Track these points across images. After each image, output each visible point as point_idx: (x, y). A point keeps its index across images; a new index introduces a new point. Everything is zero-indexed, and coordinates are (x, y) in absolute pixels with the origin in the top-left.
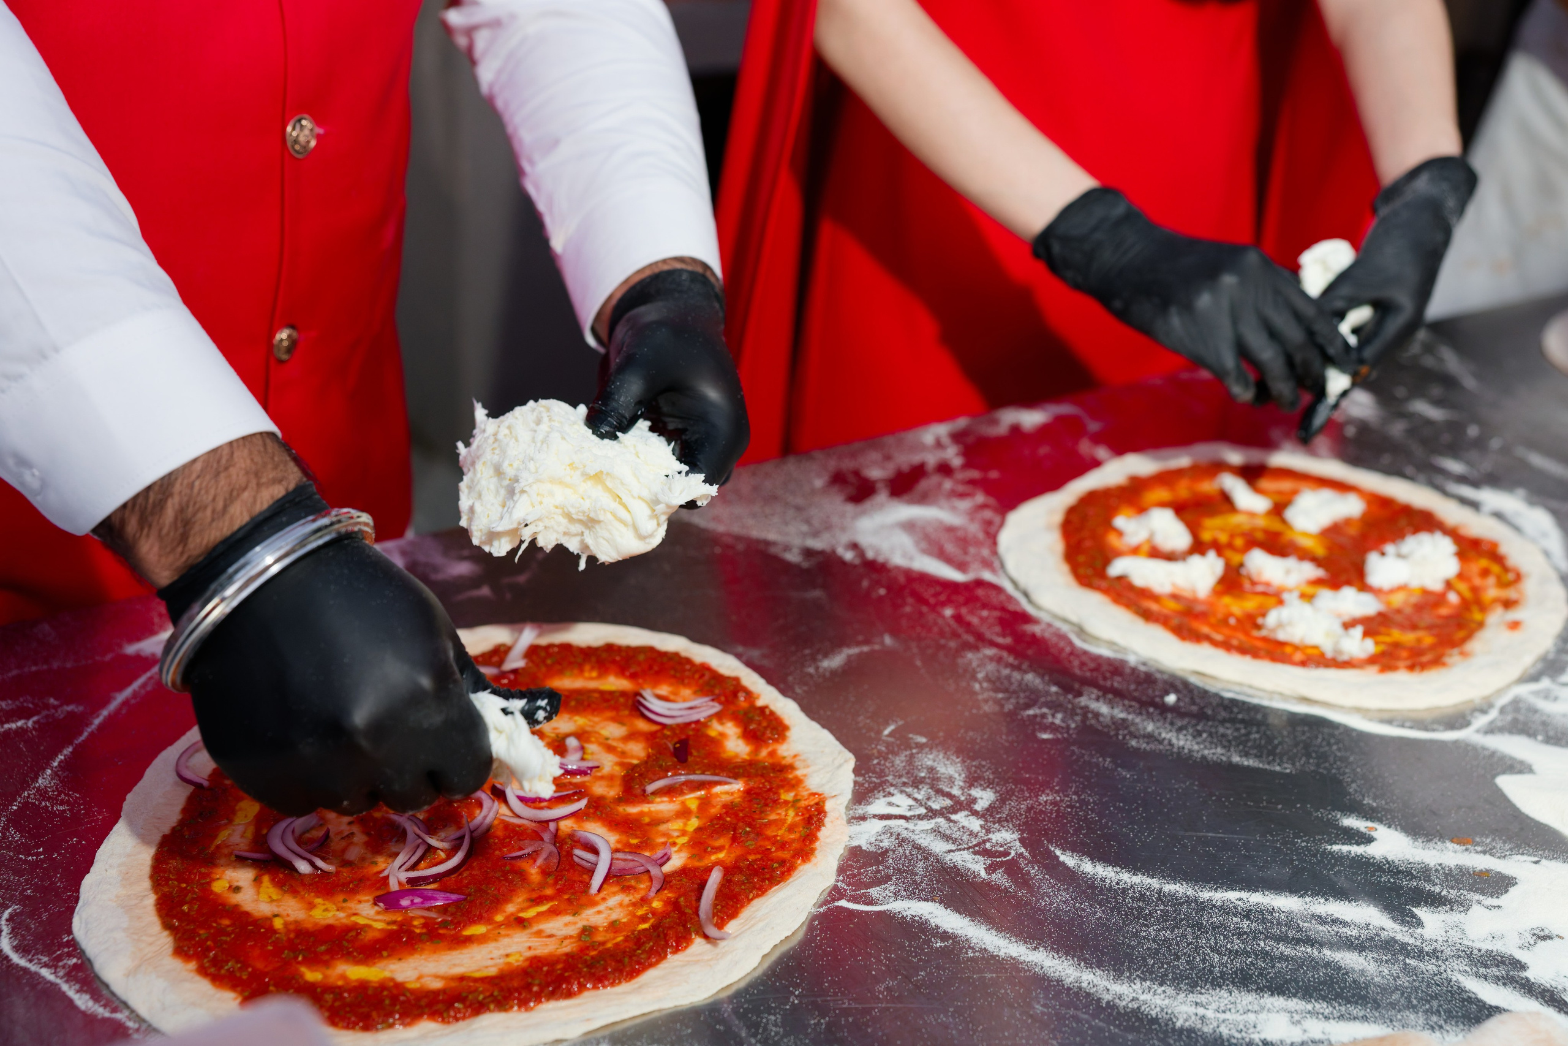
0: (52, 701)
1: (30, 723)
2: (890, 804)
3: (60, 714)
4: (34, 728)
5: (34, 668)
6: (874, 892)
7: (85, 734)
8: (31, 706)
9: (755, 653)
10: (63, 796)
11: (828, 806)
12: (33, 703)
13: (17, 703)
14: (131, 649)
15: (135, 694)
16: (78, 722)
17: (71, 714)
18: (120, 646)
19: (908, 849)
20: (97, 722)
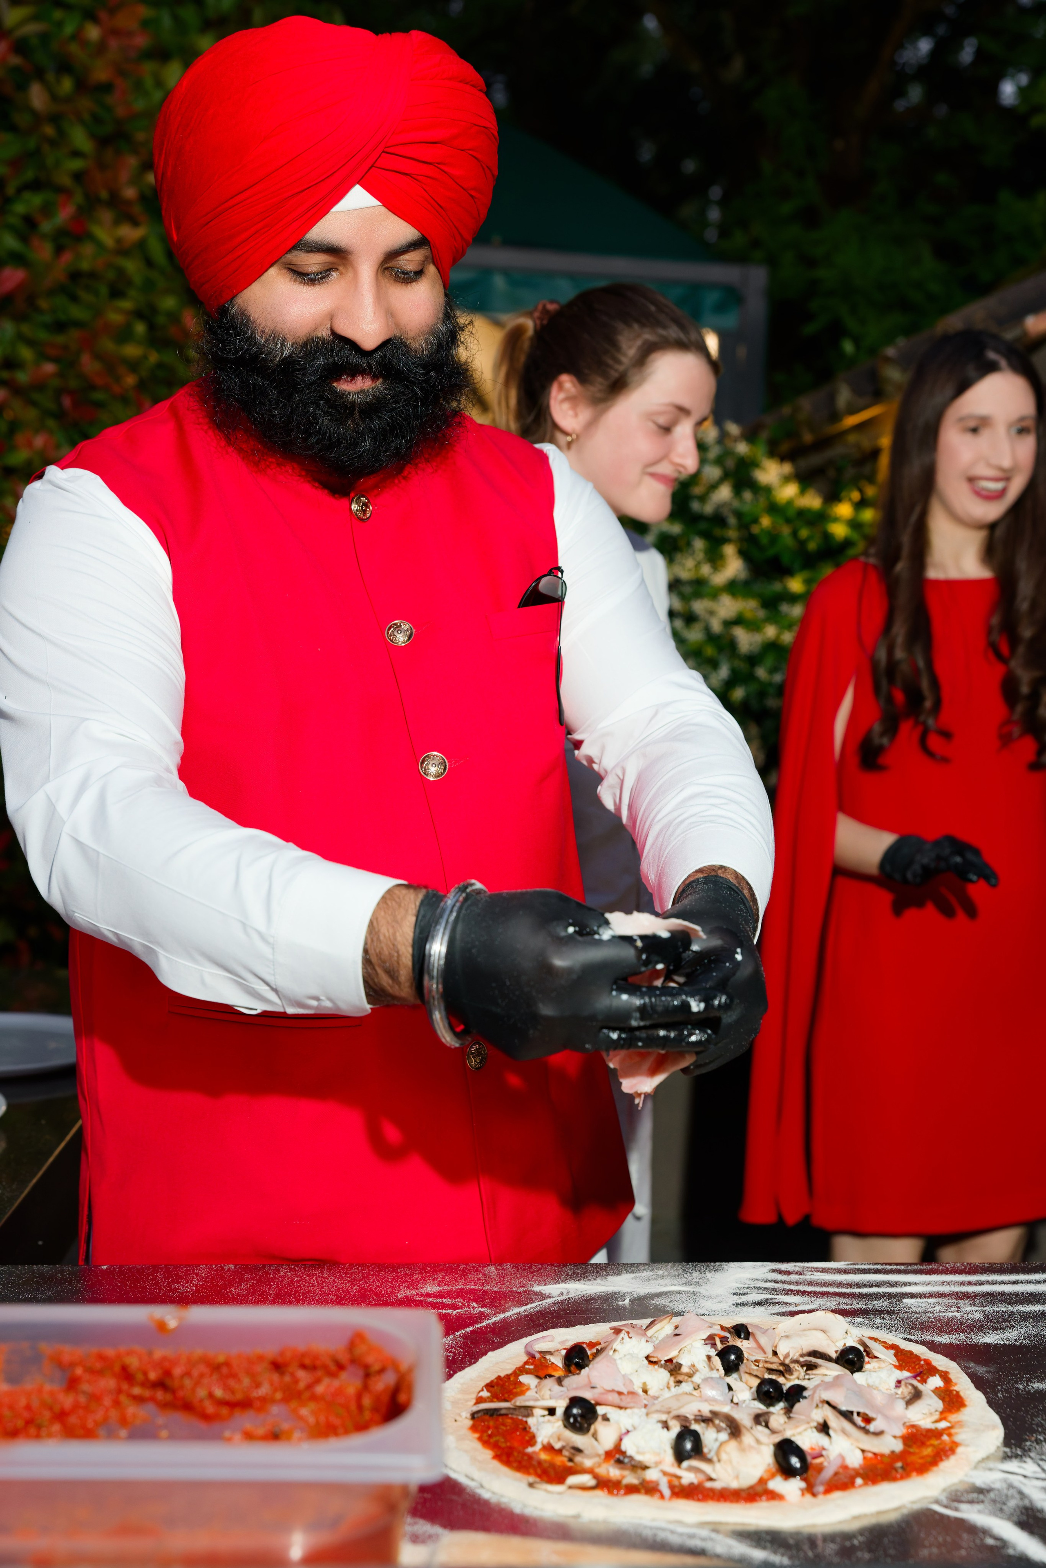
0: (474, 1304)
1: (455, 1312)
2: (1020, 1467)
3: (475, 1311)
4: (456, 1315)
5: (473, 1287)
6: (963, 1506)
7: (484, 1324)
8: (460, 1304)
9: (981, 1370)
10: (453, 1349)
11: (959, 1450)
12: (462, 1303)
13: (453, 1301)
14: (537, 1288)
15: (525, 1311)
16: (482, 1316)
17: (482, 1313)
18: (532, 1285)
19: (1011, 1492)
20: (494, 1319)
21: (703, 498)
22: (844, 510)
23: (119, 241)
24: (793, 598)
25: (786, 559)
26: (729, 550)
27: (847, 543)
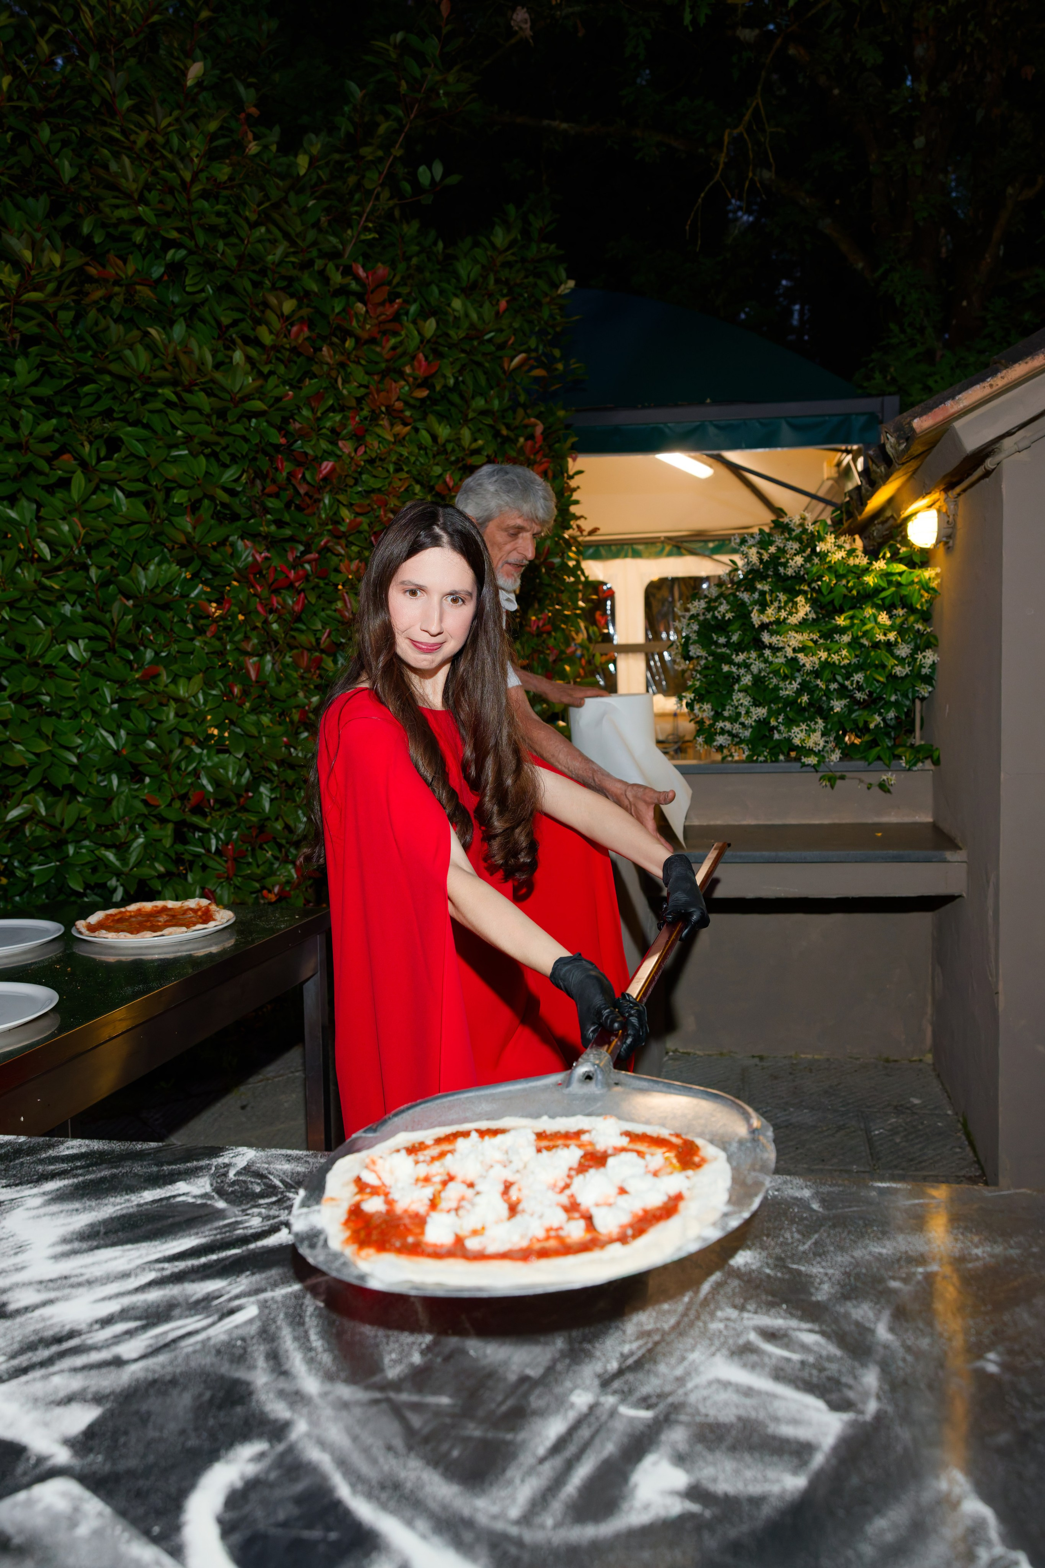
21: (785, 565)
22: (880, 565)
23: (395, 436)
24: (842, 631)
25: (837, 603)
26: (800, 599)
27: (878, 590)
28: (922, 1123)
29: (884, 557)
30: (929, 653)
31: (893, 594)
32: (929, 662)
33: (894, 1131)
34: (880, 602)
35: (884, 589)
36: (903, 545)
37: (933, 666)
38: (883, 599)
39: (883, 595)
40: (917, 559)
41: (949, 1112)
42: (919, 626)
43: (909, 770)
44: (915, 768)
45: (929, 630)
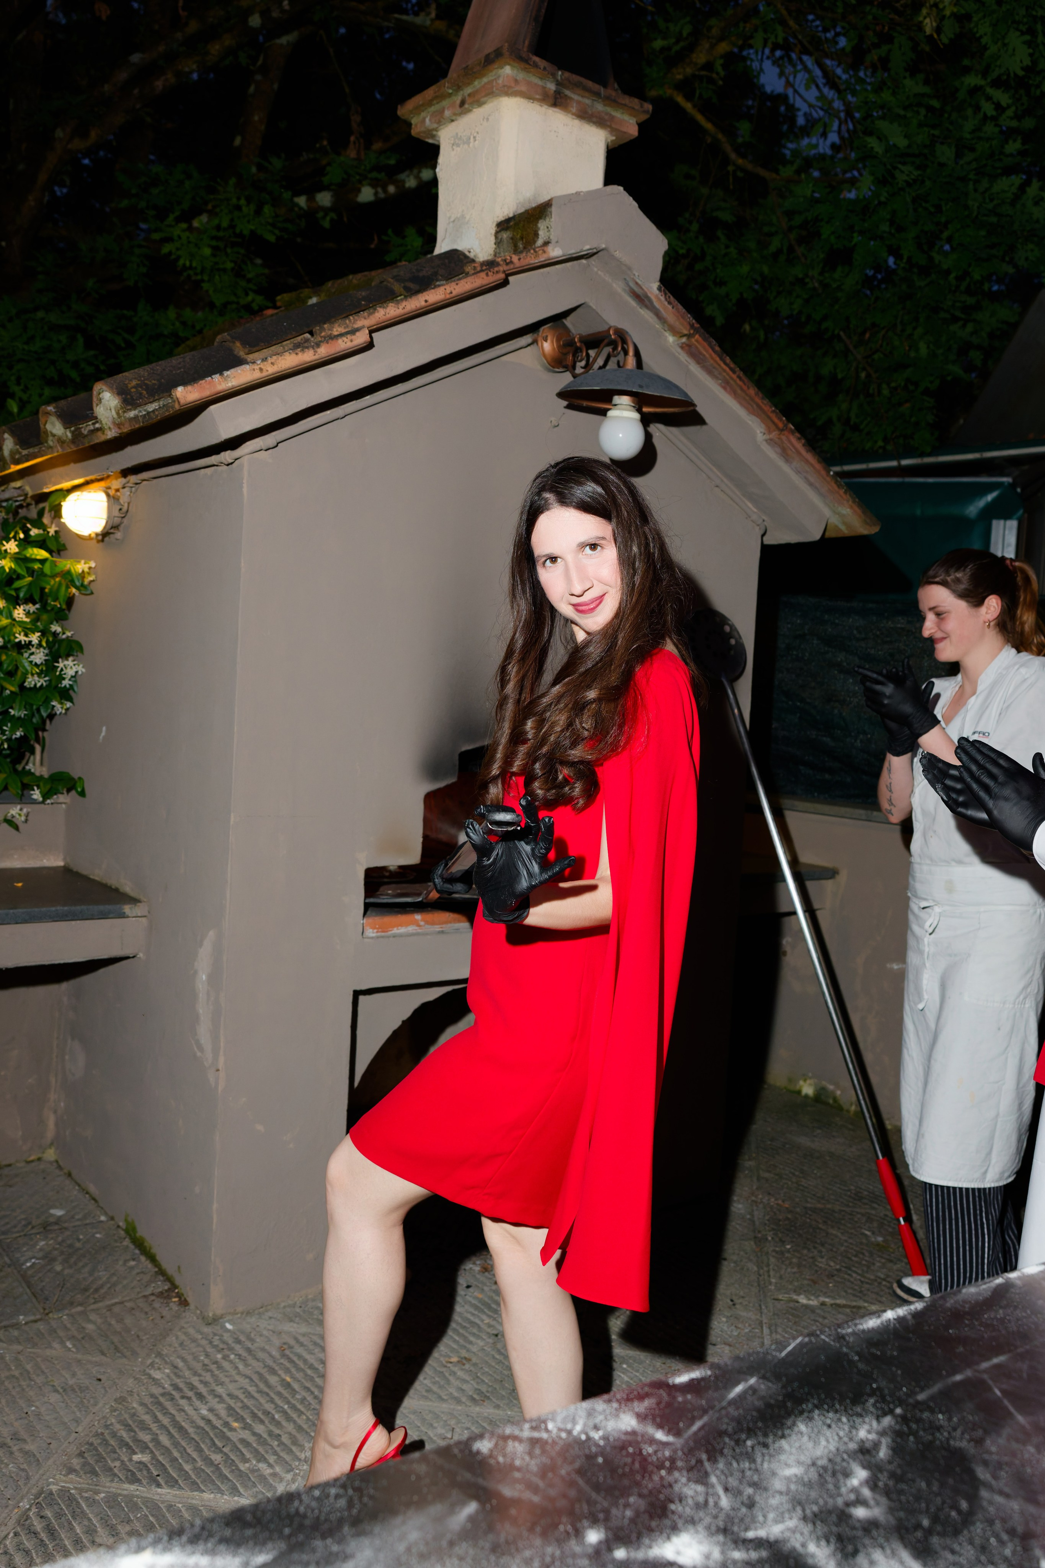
22: (11, 546)
27: (12, 578)
28: (79, 1240)
29: (14, 537)
30: (70, 662)
31: (30, 584)
32: (70, 672)
33: (48, 1257)
34: (13, 593)
35: (19, 577)
36: (35, 526)
37: (74, 677)
38: (17, 590)
39: (17, 584)
40: (53, 546)
41: (103, 1218)
42: (56, 628)
43: (43, 802)
44: (48, 801)
45: (69, 634)
